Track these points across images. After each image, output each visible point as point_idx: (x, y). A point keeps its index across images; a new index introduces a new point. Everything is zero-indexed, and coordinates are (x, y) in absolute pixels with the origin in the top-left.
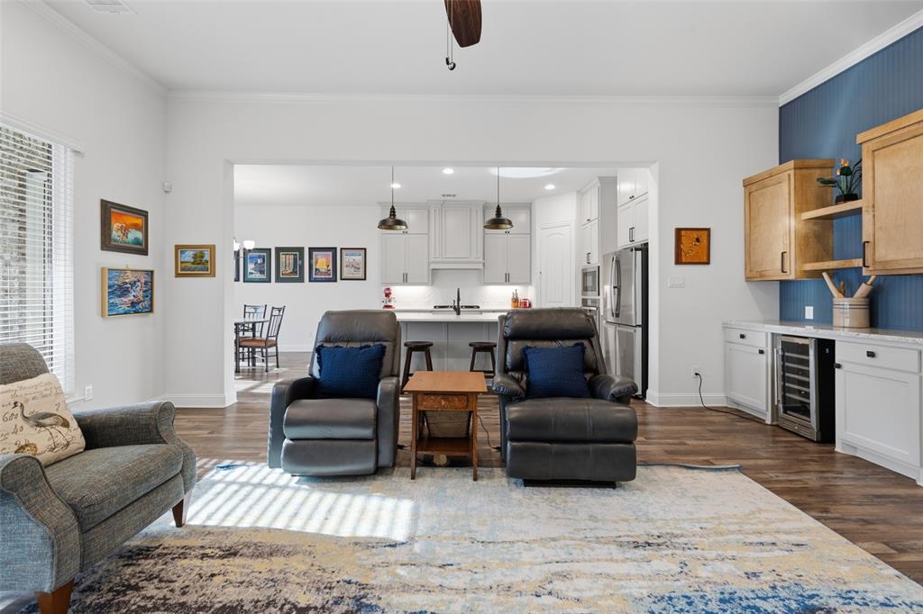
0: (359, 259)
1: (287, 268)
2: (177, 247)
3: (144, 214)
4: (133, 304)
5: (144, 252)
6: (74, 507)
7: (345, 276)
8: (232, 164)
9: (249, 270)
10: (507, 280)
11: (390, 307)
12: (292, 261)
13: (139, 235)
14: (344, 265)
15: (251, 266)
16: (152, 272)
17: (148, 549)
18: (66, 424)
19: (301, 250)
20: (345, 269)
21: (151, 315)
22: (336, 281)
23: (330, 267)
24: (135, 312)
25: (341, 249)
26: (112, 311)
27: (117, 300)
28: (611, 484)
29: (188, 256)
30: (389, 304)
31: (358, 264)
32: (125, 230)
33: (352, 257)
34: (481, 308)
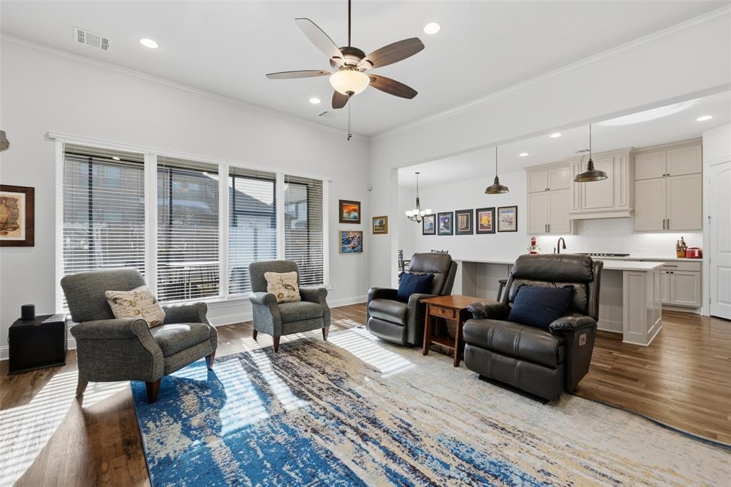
0: (512, 215)
1: (462, 225)
2: (374, 218)
3: (359, 203)
4: (353, 248)
5: (359, 222)
6: (281, 313)
7: (501, 229)
8: (396, 169)
9: (441, 227)
10: (667, 226)
11: (535, 253)
12: (465, 220)
13: (356, 214)
14: (500, 219)
15: (442, 224)
16: (362, 232)
17: (311, 343)
18: (294, 290)
19: (471, 211)
20: (501, 223)
21: (362, 254)
22: (495, 233)
23: (491, 223)
24: (355, 252)
25: (499, 208)
26: (343, 250)
27: (346, 246)
28: (544, 401)
29: (377, 223)
30: (534, 251)
31: (511, 219)
32: (349, 213)
33: (507, 214)
34: (631, 257)
